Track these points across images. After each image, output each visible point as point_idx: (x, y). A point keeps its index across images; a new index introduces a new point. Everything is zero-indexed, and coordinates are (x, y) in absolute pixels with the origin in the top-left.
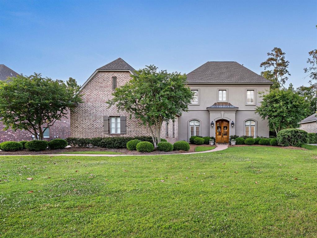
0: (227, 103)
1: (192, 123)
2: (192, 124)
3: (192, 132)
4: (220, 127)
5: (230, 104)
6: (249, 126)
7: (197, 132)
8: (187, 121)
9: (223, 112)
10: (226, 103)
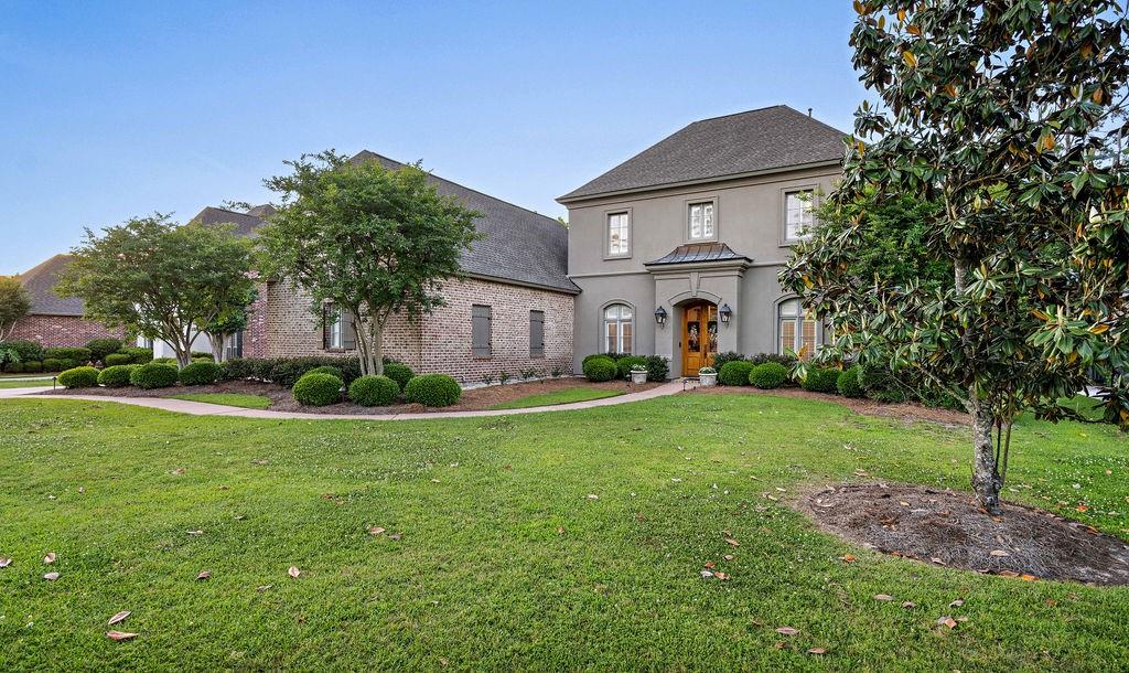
0: (715, 243)
1: (611, 315)
2: (613, 317)
3: (613, 341)
4: (697, 325)
5: (725, 248)
6: (793, 318)
7: (627, 340)
8: (596, 308)
9: (694, 277)
10: (711, 246)
